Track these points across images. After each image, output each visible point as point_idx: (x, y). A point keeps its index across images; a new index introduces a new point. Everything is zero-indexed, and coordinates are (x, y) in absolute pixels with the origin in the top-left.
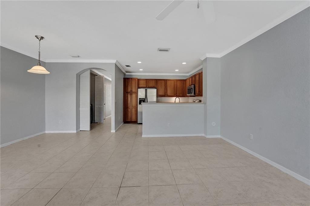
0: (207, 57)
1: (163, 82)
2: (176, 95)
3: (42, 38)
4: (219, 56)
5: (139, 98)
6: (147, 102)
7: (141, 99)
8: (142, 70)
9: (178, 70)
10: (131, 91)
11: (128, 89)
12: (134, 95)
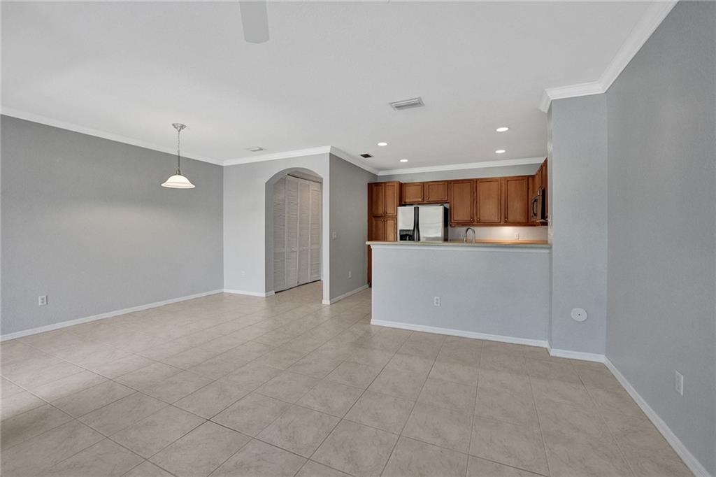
0: (552, 99)
1: (467, 188)
2: (506, 222)
3: (182, 127)
4: (598, 87)
5: (400, 231)
6: (419, 240)
7: (404, 233)
8: (406, 161)
9: (503, 151)
10: (385, 212)
11: (377, 209)
12: (390, 223)
